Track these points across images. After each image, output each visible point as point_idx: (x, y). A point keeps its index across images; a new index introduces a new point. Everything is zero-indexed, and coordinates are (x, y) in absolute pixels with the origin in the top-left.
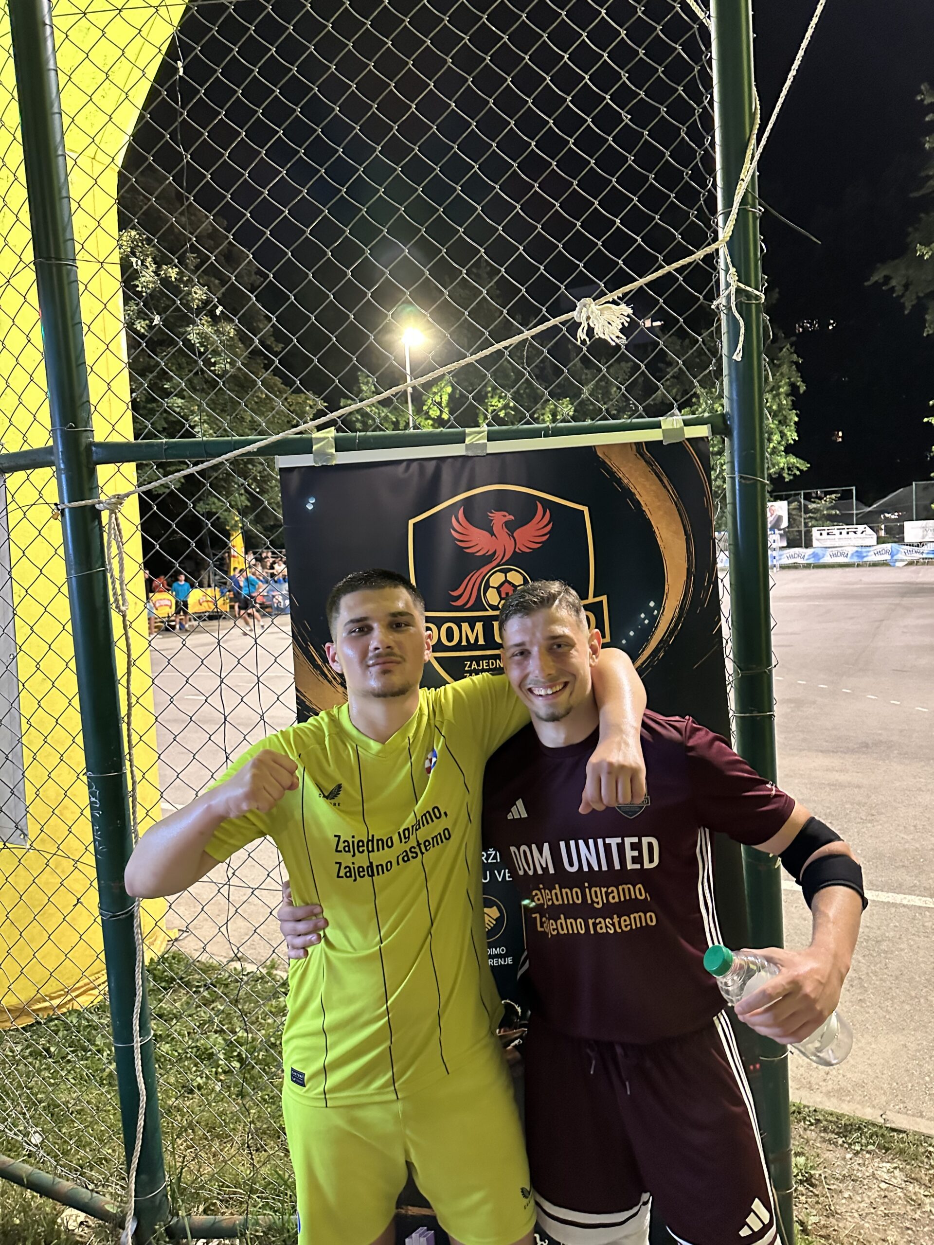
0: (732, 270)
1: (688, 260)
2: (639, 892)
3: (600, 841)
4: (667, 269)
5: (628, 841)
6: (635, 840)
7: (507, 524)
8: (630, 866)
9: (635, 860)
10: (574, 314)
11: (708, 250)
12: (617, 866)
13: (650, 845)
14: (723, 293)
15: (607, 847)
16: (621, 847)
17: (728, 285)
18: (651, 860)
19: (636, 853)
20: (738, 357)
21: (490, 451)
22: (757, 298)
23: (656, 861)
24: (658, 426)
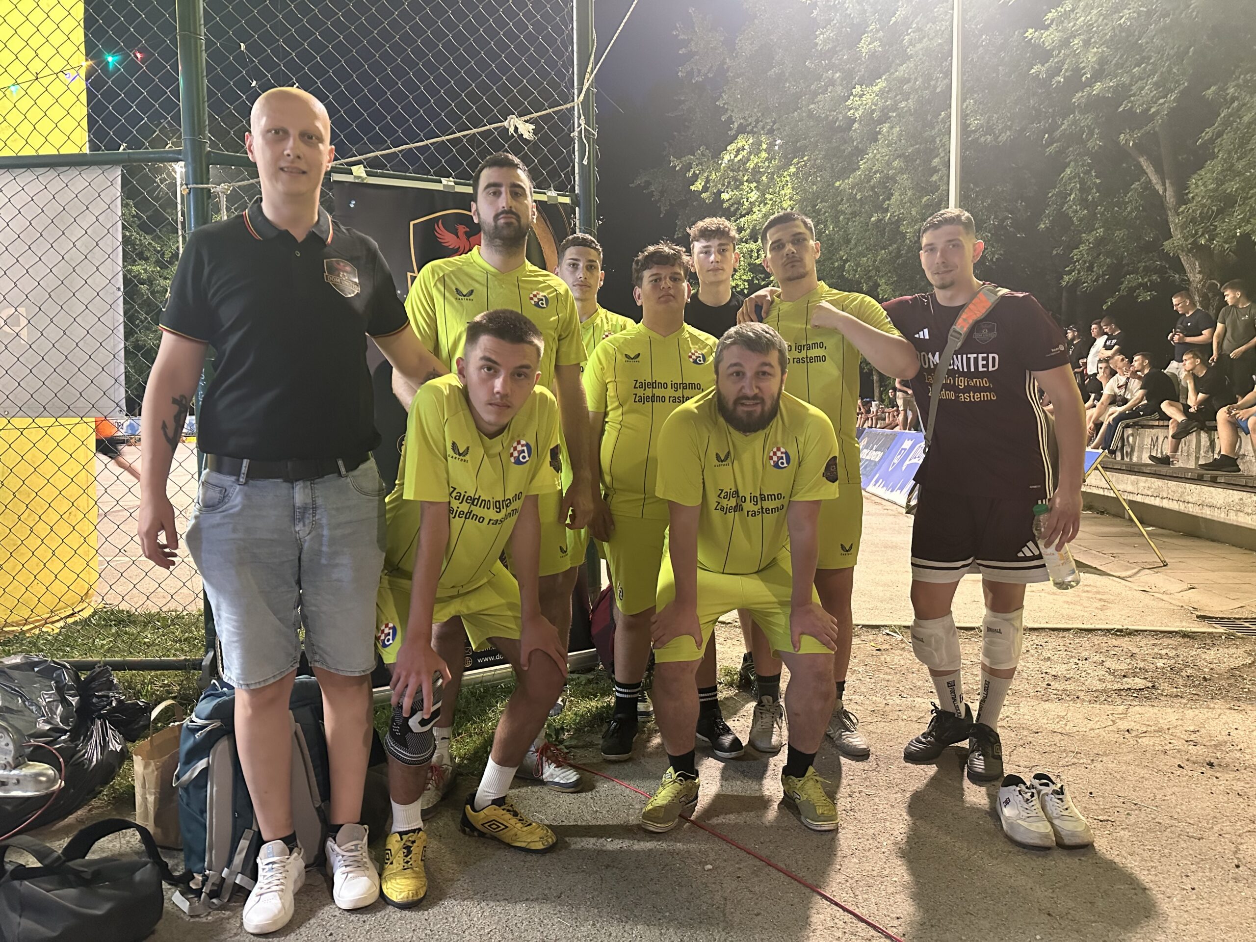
0: (583, 117)
1: (559, 108)
2: (985, 383)
3: (965, 356)
4: (549, 111)
5: (980, 356)
6: (985, 355)
7: (466, 233)
8: (981, 369)
9: (983, 366)
10: (506, 124)
11: (568, 106)
12: (972, 370)
13: (994, 358)
14: (577, 130)
15: (968, 359)
16: (976, 359)
17: (580, 125)
18: (994, 366)
19: (985, 362)
20: (585, 162)
21: (457, 190)
22: (594, 135)
23: (997, 367)
24: (545, 193)
